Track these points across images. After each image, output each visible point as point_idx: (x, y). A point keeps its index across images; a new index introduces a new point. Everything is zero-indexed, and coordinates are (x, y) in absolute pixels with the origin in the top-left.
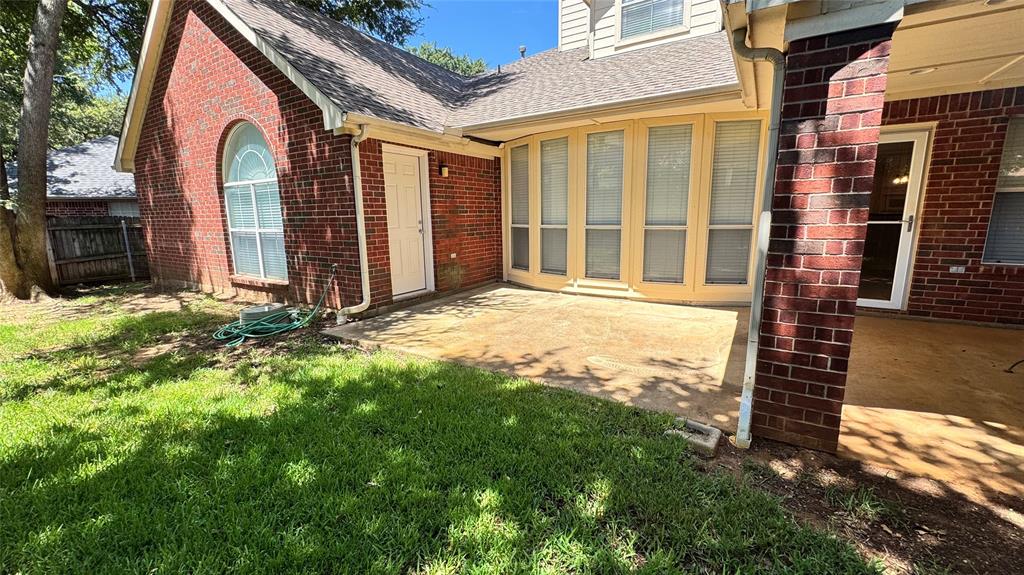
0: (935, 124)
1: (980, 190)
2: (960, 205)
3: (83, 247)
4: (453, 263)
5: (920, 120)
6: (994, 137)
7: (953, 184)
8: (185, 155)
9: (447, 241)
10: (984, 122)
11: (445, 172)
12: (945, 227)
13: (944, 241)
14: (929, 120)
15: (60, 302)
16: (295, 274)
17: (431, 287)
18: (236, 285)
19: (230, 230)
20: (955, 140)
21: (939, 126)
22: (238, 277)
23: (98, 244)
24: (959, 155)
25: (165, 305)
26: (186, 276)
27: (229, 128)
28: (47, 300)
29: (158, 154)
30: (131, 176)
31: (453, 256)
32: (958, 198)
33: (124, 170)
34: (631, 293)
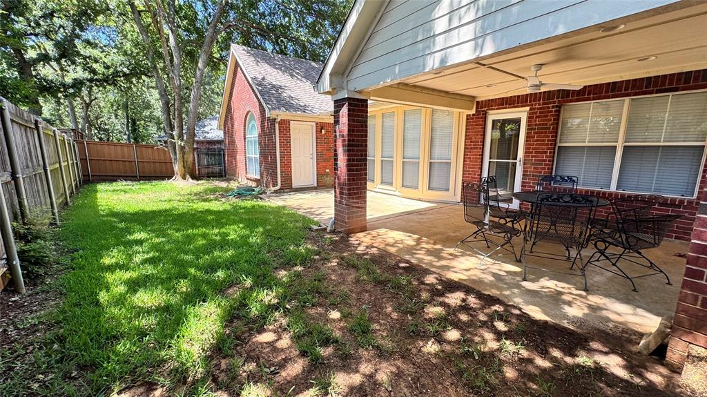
0: (528, 108)
1: (547, 145)
2: (539, 152)
3: (208, 161)
4: (327, 174)
5: (522, 106)
6: (553, 116)
7: (536, 141)
8: (236, 124)
9: (324, 164)
10: (549, 108)
11: (323, 131)
12: (533, 164)
13: (533, 172)
14: (525, 106)
15: (195, 182)
16: (261, 175)
17: (316, 185)
18: (247, 179)
19: (247, 155)
20: (537, 117)
21: (530, 109)
22: (249, 176)
23: (212, 160)
24: (539, 125)
25: (224, 185)
26: (235, 175)
27: (247, 114)
28: (190, 180)
29: (229, 123)
30: (222, 132)
31: (328, 171)
32: (538, 149)
33: (220, 129)
34: (396, 193)
